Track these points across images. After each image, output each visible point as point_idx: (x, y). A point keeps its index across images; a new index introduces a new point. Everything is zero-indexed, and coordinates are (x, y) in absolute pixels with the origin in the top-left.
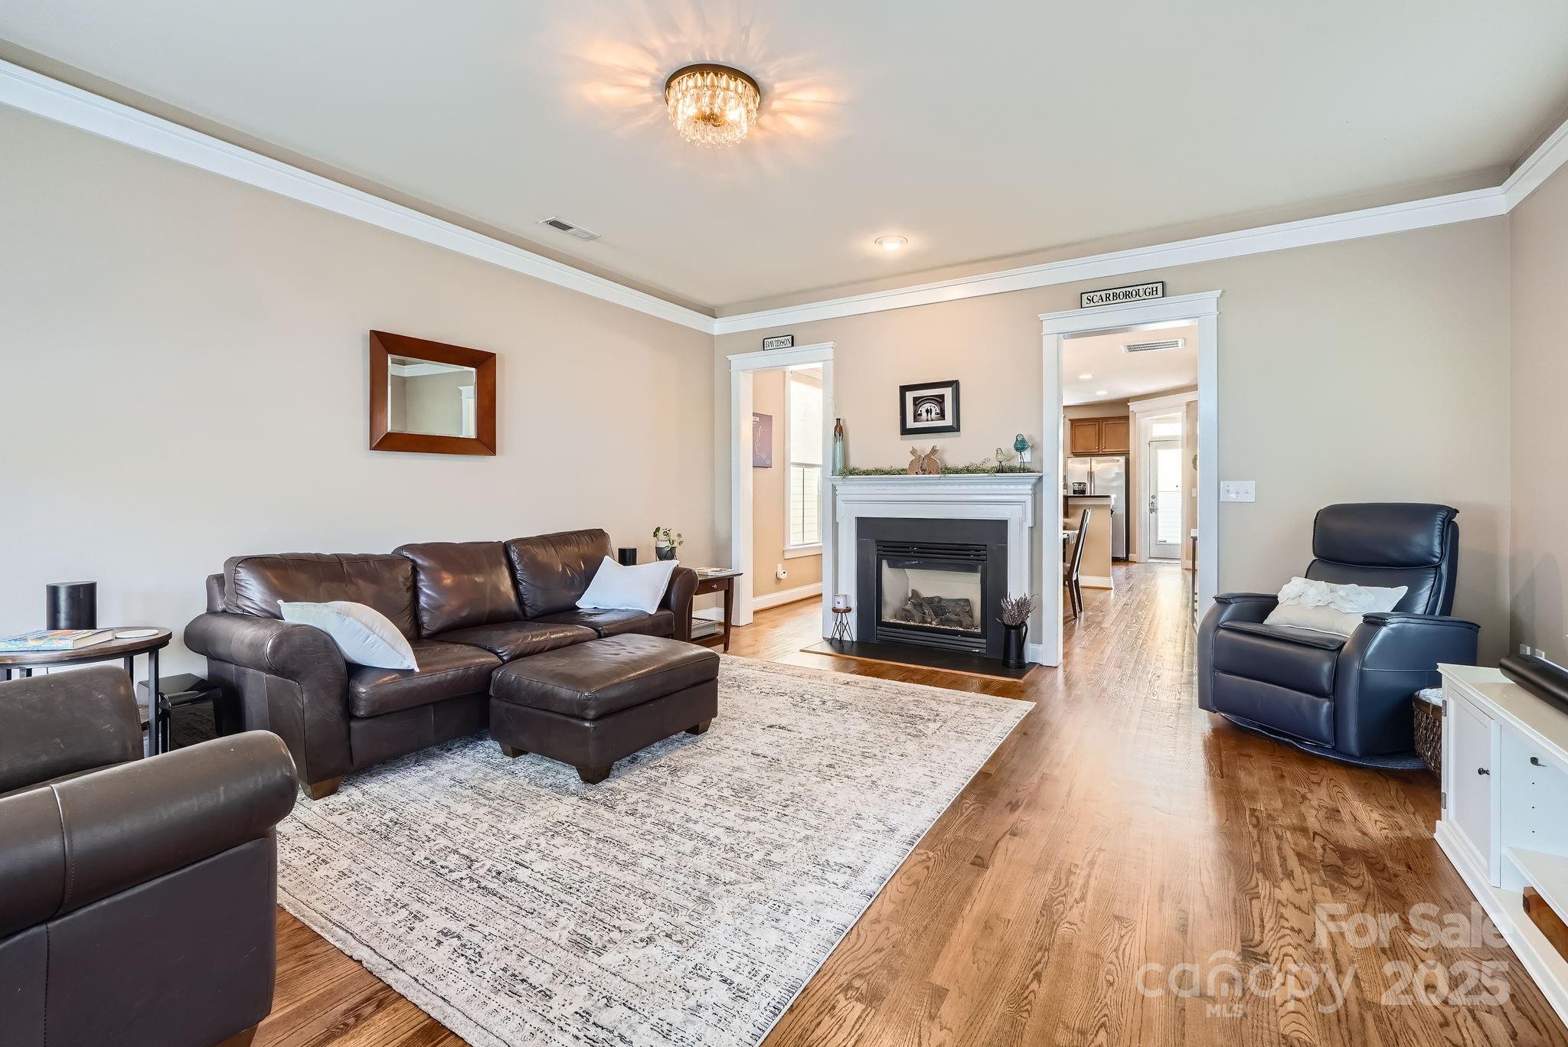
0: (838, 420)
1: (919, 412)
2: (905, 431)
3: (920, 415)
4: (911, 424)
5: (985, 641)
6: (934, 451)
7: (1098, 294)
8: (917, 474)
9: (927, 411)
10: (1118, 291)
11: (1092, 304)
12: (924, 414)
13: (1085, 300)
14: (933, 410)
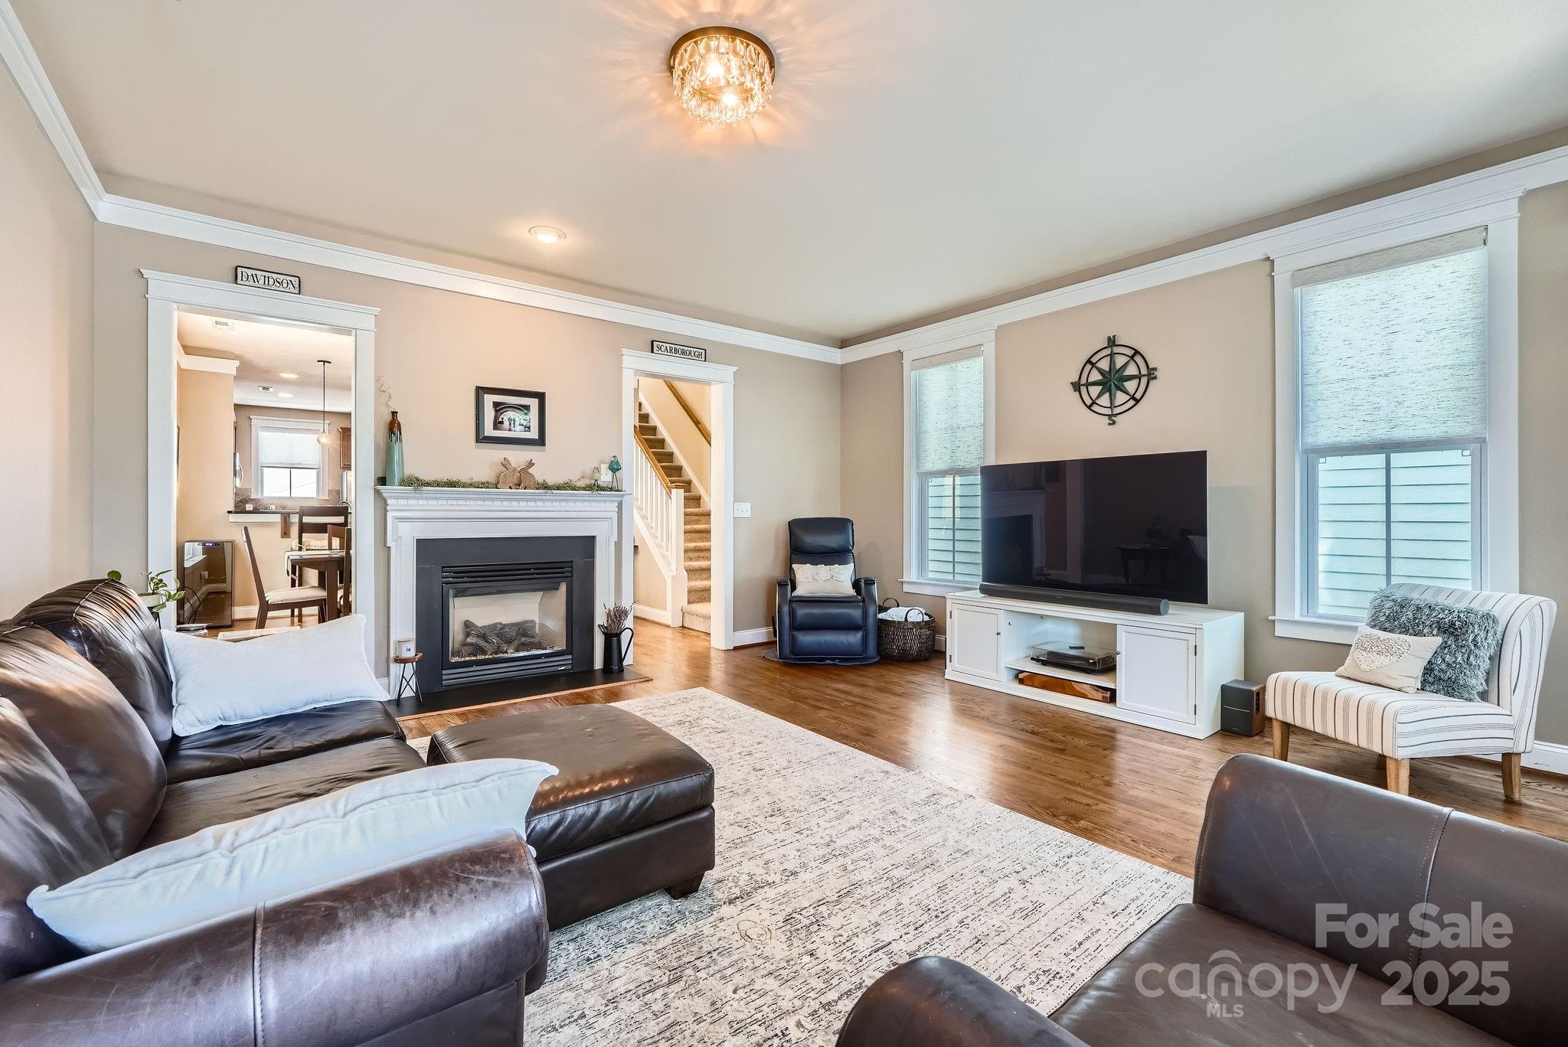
0: (394, 414)
1: (500, 420)
2: (481, 439)
3: (502, 423)
4: (489, 430)
5: (570, 657)
6: (531, 464)
7: (665, 345)
8: (510, 488)
9: (510, 420)
10: (678, 347)
11: (660, 352)
12: (506, 423)
13: (655, 348)
14: (517, 419)
